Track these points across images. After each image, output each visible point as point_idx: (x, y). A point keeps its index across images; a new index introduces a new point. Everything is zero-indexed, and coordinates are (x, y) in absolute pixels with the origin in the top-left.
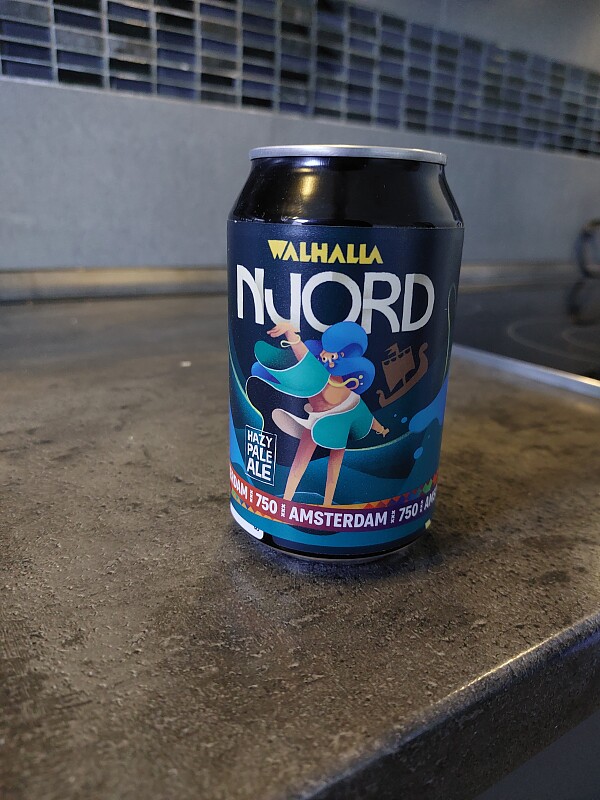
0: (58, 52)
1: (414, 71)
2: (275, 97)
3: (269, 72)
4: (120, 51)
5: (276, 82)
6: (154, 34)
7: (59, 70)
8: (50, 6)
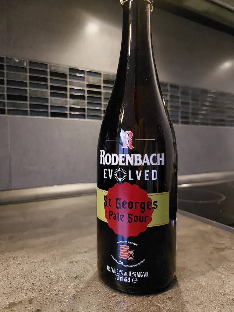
0: (51, 106)
1: (183, 103)
4: (74, 104)
6: (86, 98)
7: (51, 113)
8: (49, 91)
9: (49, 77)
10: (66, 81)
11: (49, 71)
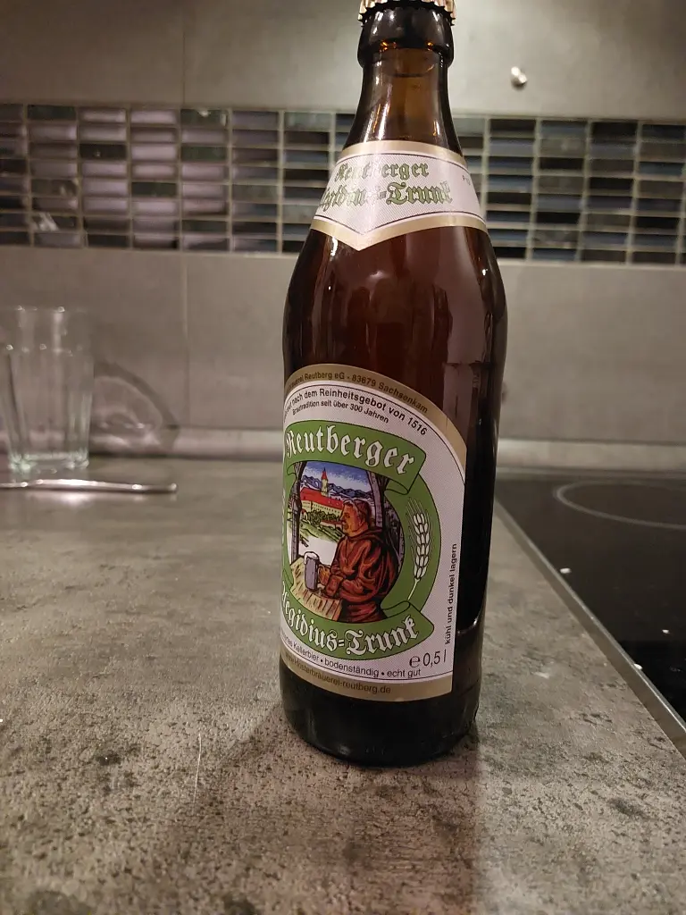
2: (529, 244)
3: (523, 216)
5: (531, 227)
7: (284, 242)
8: (280, 185)
9: (281, 147)
10: (326, 153)
11: (281, 129)
